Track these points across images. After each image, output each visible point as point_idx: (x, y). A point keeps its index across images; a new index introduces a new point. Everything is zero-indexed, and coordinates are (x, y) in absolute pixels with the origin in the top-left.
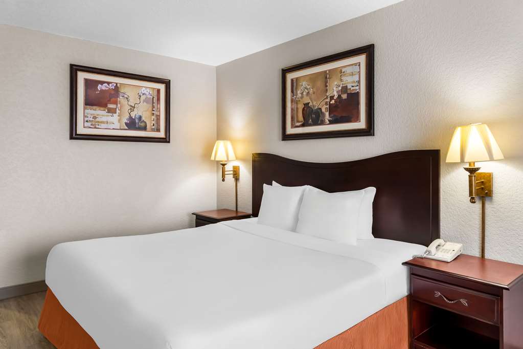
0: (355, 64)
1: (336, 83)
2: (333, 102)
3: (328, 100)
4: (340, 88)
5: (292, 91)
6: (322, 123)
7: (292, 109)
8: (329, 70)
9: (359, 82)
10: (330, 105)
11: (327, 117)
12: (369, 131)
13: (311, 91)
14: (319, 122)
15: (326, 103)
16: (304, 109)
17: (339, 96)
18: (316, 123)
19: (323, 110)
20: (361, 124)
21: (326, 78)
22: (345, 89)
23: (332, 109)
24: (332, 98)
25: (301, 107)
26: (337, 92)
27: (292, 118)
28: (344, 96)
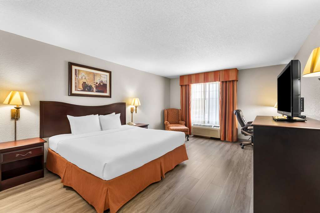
0: (106, 75)
1: (98, 78)
2: (97, 85)
3: (95, 83)
4: (100, 81)
5: (76, 74)
6: (93, 91)
7: (76, 83)
8: (96, 73)
9: (107, 81)
10: (96, 85)
11: (95, 89)
12: (110, 97)
13: (87, 78)
14: (91, 91)
15: (94, 85)
16: (83, 84)
17: (100, 84)
18: (89, 90)
19: (93, 86)
20: (107, 94)
21: (94, 75)
22: (102, 82)
23: (97, 87)
24: (97, 83)
25: (81, 83)
26: (99, 82)
27: (76, 86)
28: (102, 84)
